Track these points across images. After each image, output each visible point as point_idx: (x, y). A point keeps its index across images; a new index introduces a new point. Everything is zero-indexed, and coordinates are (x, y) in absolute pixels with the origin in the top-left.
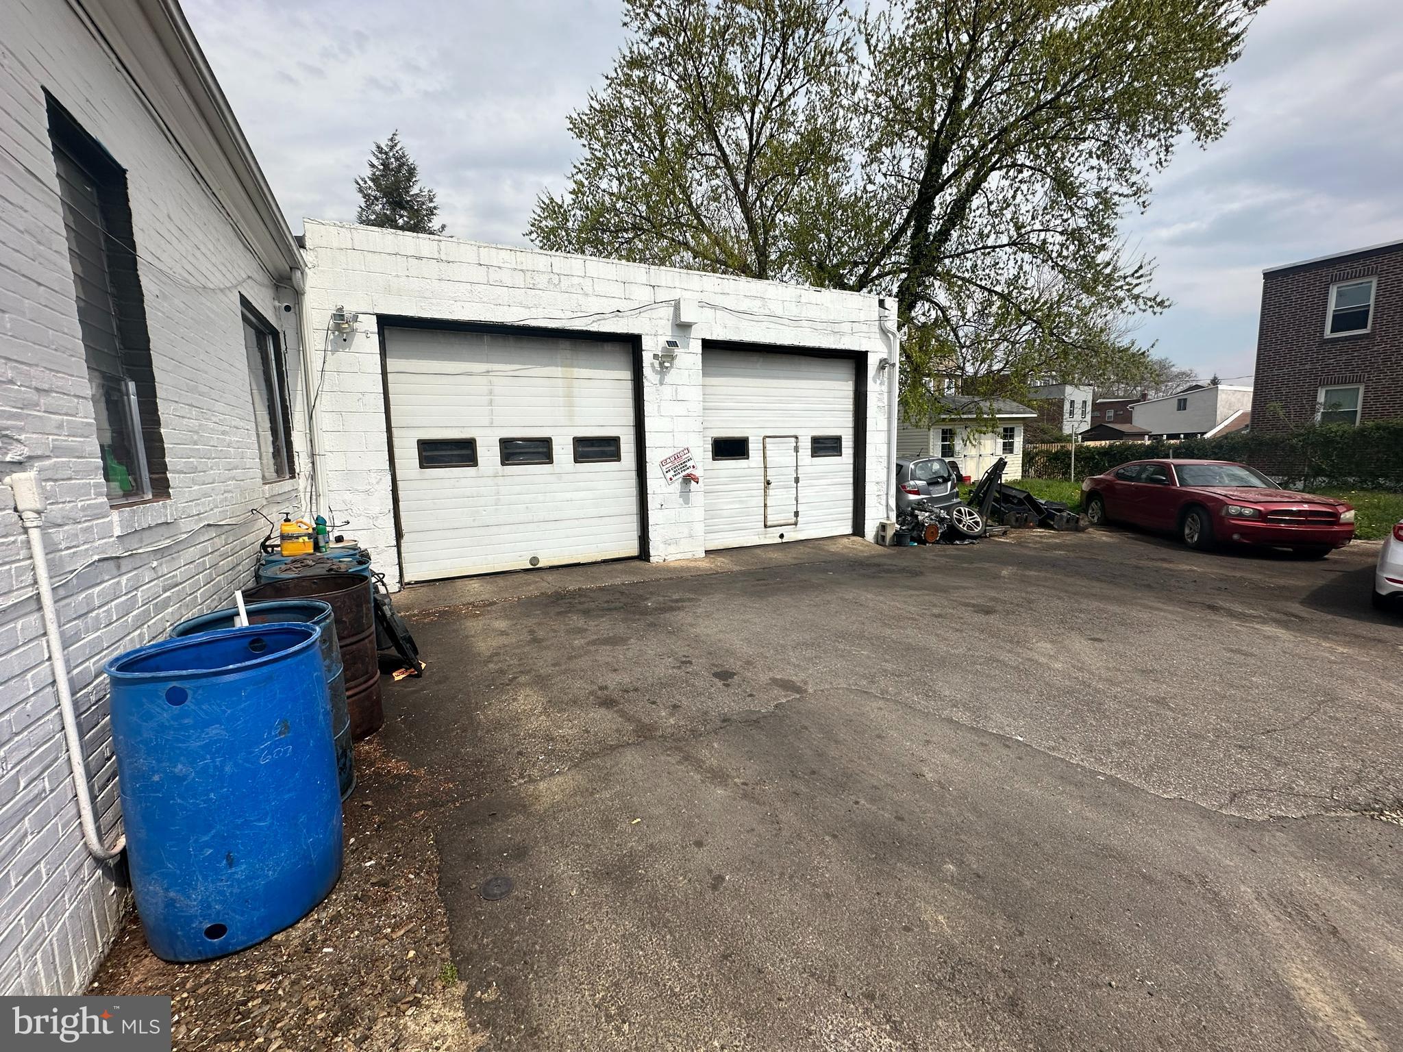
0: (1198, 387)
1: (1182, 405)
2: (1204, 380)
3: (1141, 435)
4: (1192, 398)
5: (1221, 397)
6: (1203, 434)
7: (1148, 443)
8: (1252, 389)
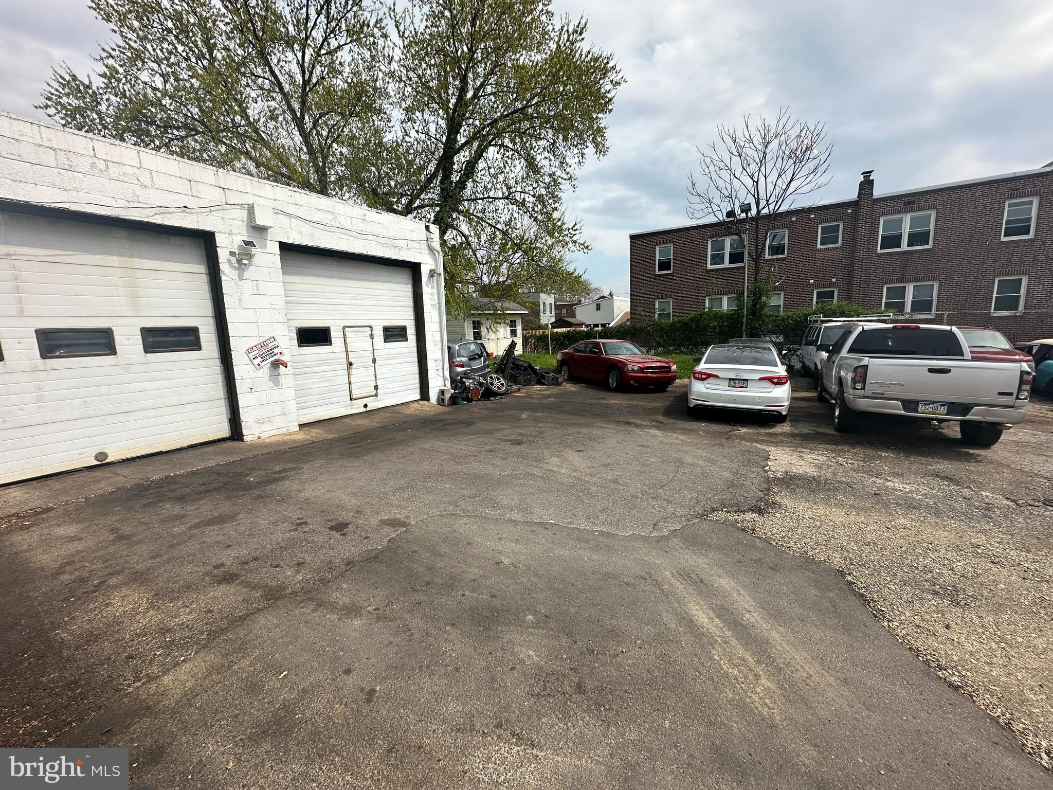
0: (603, 297)
1: (598, 307)
2: (606, 293)
3: (581, 325)
4: (602, 302)
5: (615, 303)
6: (609, 324)
7: (586, 330)
8: (629, 299)
